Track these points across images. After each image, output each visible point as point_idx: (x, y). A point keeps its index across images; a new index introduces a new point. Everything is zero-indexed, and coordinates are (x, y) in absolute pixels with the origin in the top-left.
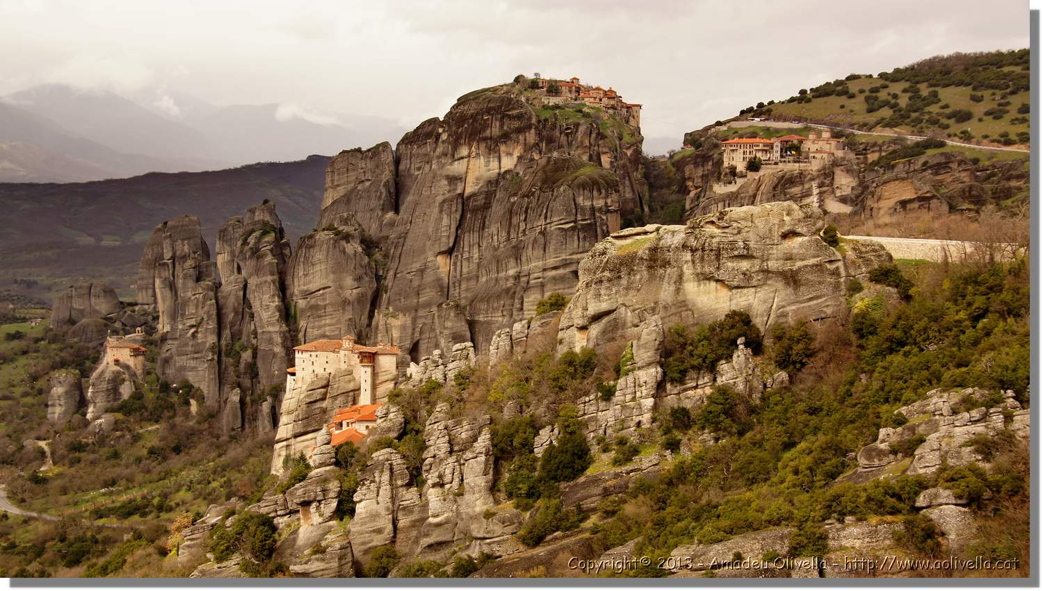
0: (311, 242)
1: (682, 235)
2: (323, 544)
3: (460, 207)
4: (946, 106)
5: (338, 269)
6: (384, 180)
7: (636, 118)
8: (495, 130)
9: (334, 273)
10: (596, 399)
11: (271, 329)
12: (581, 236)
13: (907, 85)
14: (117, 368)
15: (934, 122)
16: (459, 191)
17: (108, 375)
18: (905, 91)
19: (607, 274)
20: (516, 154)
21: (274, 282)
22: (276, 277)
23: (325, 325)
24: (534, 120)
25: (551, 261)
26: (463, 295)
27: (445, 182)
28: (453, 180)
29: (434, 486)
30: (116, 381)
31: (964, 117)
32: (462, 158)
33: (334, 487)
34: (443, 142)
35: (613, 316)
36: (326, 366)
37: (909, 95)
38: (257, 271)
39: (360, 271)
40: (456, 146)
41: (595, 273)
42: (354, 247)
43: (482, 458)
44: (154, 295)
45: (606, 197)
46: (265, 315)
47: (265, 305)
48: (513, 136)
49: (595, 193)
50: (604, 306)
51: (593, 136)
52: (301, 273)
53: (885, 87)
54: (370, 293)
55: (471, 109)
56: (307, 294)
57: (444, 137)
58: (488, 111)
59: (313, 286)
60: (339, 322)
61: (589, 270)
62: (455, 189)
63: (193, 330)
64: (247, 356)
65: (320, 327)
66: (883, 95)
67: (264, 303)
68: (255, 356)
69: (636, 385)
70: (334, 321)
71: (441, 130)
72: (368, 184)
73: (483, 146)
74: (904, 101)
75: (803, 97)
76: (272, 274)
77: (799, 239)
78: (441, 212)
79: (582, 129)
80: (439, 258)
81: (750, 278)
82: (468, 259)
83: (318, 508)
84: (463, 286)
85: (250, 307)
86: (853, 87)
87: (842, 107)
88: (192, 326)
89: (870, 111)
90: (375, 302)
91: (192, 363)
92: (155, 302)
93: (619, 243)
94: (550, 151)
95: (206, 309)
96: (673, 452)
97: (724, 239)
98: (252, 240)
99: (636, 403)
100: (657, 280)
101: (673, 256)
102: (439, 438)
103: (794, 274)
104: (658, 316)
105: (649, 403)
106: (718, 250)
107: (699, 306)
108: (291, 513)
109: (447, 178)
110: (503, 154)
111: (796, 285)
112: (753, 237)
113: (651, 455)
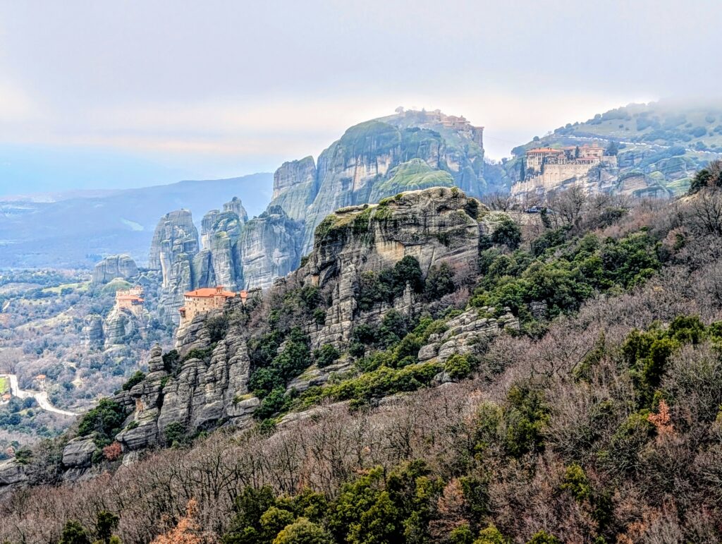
0: (252, 226)
1: (376, 211)
2: (137, 422)
3: (349, 200)
4: (690, 125)
5: (269, 245)
6: (309, 183)
7: (480, 137)
8: (374, 146)
9: (266, 246)
10: (316, 322)
14: (124, 313)
15: (682, 137)
16: (349, 189)
17: (117, 318)
19: (329, 238)
20: (388, 162)
21: (227, 253)
22: (229, 250)
23: (260, 282)
24: (400, 140)
27: (340, 183)
28: (346, 182)
30: (122, 323)
31: (701, 133)
32: (352, 166)
33: (157, 384)
34: (339, 155)
35: (333, 265)
36: (205, 306)
38: (217, 246)
39: (283, 245)
40: (347, 158)
41: (322, 238)
42: (280, 229)
43: (240, 363)
44: (160, 264)
46: (222, 276)
48: (386, 150)
50: (328, 259)
51: (441, 149)
52: (245, 247)
54: (290, 260)
56: (249, 262)
57: (340, 152)
58: (369, 133)
59: (253, 256)
60: (270, 281)
62: (348, 188)
63: (175, 287)
66: (650, 118)
67: (221, 268)
69: (339, 311)
70: (267, 280)
71: (338, 147)
72: (297, 185)
73: (365, 158)
75: (597, 121)
76: (227, 248)
77: (450, 212)
79: (433, 145)
81: (417, 239)
83: (146, 399)
85: (213, 271)
86: (631, 113)
87: (621, 127)
88: (175, 284)
89: (639, 129)
92: (161, 269)
93: (339, 217)
95: (183, 272)
96: (359, 357)
97: (400, 213)
98: (221, 225)
99: (339, 324)
100: (359, 242)
101: (369, 225)
102: (219, 350)
103: (446, 235)
104: (352, 266)
105: (346, 324)
106: (396, 220)
107: (385, 258)
108: (133, 403)
109: (342, 180)
110: (379, 163)
111: (447, 243)
112: (418, 210)
113: (344, 359)
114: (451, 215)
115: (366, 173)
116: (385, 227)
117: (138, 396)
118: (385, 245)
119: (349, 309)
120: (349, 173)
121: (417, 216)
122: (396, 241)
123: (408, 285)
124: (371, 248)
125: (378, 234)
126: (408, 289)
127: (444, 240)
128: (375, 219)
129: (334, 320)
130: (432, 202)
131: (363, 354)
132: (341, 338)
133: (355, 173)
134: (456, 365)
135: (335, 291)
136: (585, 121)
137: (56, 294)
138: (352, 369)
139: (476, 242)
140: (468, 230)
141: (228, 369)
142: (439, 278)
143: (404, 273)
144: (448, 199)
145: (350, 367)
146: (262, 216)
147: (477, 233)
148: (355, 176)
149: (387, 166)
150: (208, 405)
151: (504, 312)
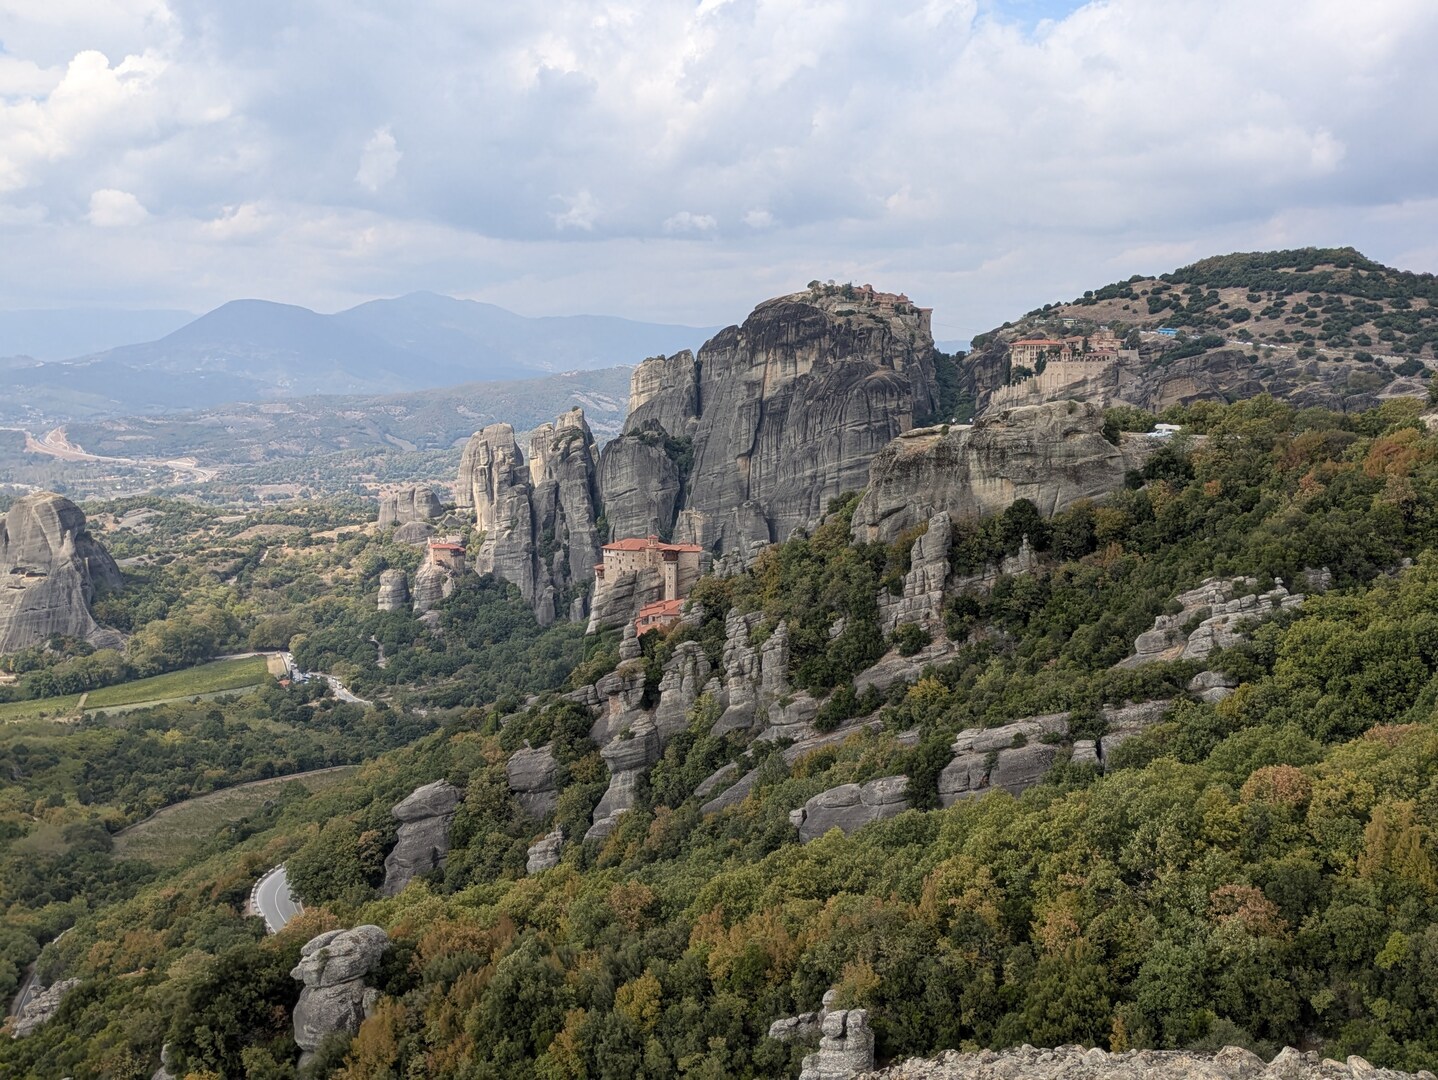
0: (618, 446)
1: (969, 435)
2: (631, 730)
3: (758, 411)
4: (1226, 306)
5: (643, 474)
6: (686, 386)
7: (928, 322)
8: (791, 337)
9: (639, 476)
10: (887, 591)
11: (581, 529)
12: (875, 437)
13: (1188, 286)
14: (442, 569)
15: (1216, 323)
16: (757, 396)
17: (431, 575)
18: (1185, 292)
19: (897, 473)
20: (812, 358)
21: (583, 484)
22: (585, 480)
23: (632, 525)
24: (828, 326)
25: (845, 462)
26: (763, 495)
27: (744, 387)
28: (752, 385)
29: (734, 675)
30: (439, 580)
31: (1244, 316)
32: (760, 364)
33: (641, 677)
34: (742, 349)
35: (902, 512)
36: (633, 564)
37: (1189, 296)
38: (568, 475)
39: (665, 474)
40: (753, 353)
41: (884, 473)
42: (658, 452)
43: (779, 649)
44: (472, 498)
45: (899, 399)
46: (576, 516)
47: (575, 506)
48: (809, 341)
49: (888, 395)
50: (894, 504)
51: (886, 340)
52: (609, 476)
53: (1168, 288)
54: (674, 494)
55: (768, 317)
56: (614, 496)
57: (743, 344)
58: (785, 318)
59: (620, 489)
60: (645, 522)
61: (879, 469)
62: (754, 394)
63: (508, 531)
64: (559, 555)
65: (627, 528)
66: (1164, 296)
68: (567, 556)
69: (925, 576)
70: (640, 522)
71: (739, 338)
72: (670, 390)
73: (779, 352)
74: (1184, 303)
75: (1088, 299)
76: (582, 477)
77: (1082, 436)
78: (740, 416)
79: (875, 334)
80: (739, 460)
81: (1034, 475)
82: (767, 462)
83: (626, 698)
84: (763, 487)
85: (562, 509)
86: (1137, 289)
87: (1126, 308)
88: (508, 528)
89: (1152, 312)
90: (679, 504)
91: (508, 563)
92: (473, 506)
93: (907, 443)
94: (843, 356)
95: (520, 511)
96: (961, 641)
97: (1009, 438)
98: (562, 445)
99: (925, 596)
100: (944, 478)
101: (960, 455)
103: (1076, 470)
105: (937, 595)
106: (1003, 449)
107: (986, 502)
108: (604, 702)
109: (746, 383)
110: (798, 360)
111: (1078, 481)
112: (1036, 435)
113: (939, 644)
114: (1084, 442)
115: (780, 374)
116: (988, 458)
117: (615, 693)
118: (985, 483)
119: (940, 575)
120: (756, 373)
121: (1035, 442)
122: (1002, 478)
123: (1025, 541)
124: (964, 487)
125: (974, 468)
126: (1025, 549)
127: (1075, 475)
128: (971, 445)
129: (917, 590)
130: (1056, 423)
131: (966, 638)
132: (927, 615)
133: (765, 374)
134: (1231, 663)
135: (916, 547)
136: (1071, 301)
137: (331, 541)
138: (955, 659)
139: (1121, 478)
140: (1108, 461)
141: (760, 659)
142: (1075, 531)
143: (1021, 524)
144: (1081, 419)
145: (951, 655)
146: (633, 434)
147: (1122, 467)
148: (764, 378)
149: (811, 364)
151: (1273, 586)
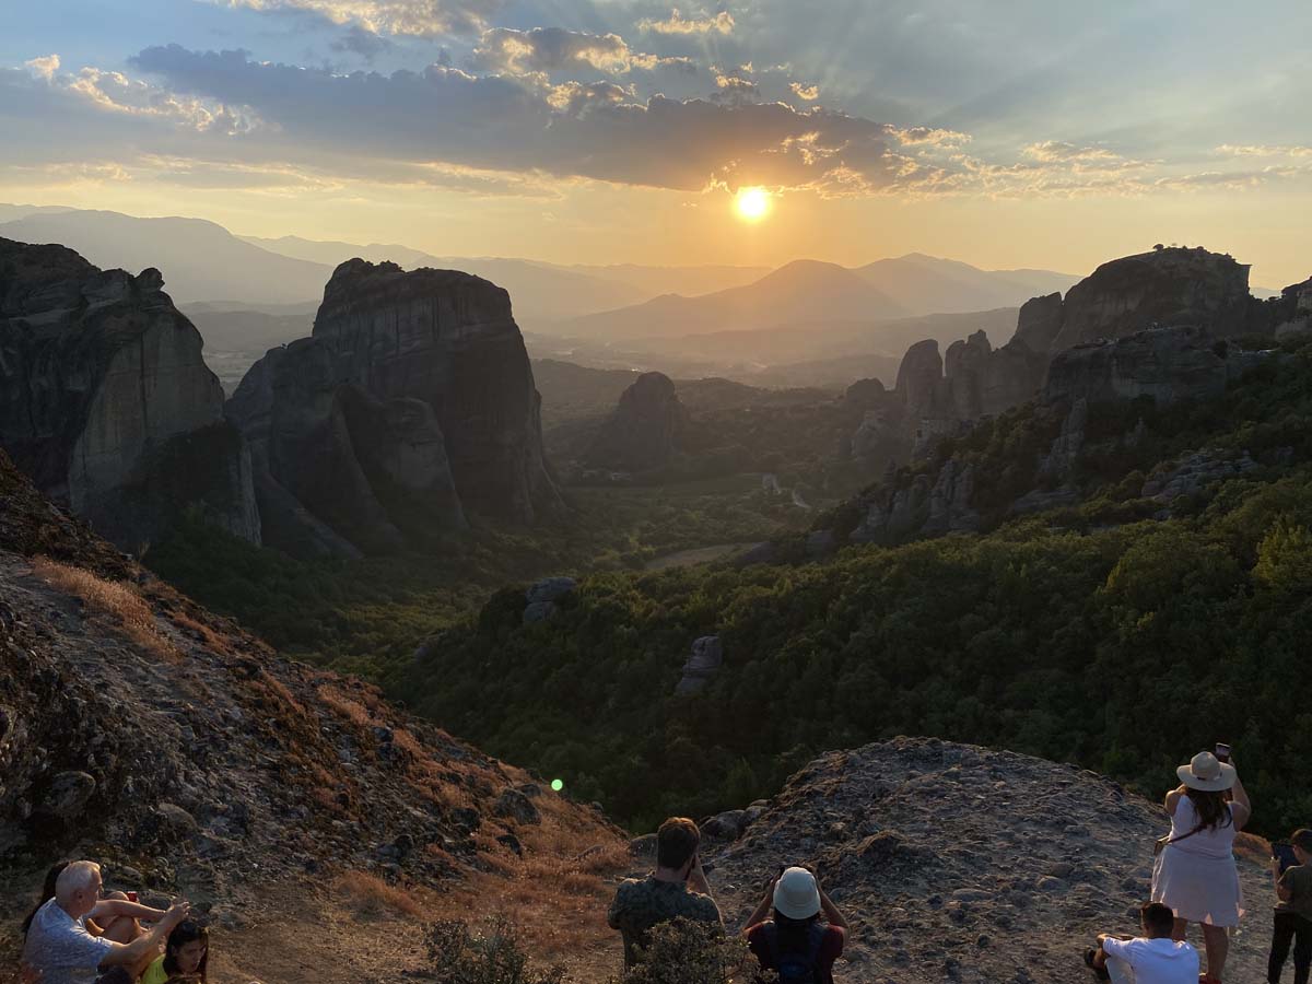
7: (1246, 274)
32: (1100, 302)
48: (1138, 287)
62: (1093, 322)
69: (1067, 442)
73: (1113, 294)
81: (1156, 377)
99: (1065, 455)
102: (946, 469)
104: (1083, 400)
107: (1120, 394)
108: (867, 508)
113: (1066, 487)
115: (1114, 310)
117: (872, 502)
119: (1076, 441)
120: (1097, 308)
123: (1141, 422)
124: (1106, 383)
129: (1060, 451)
130: (1176, 341)
132: (1065, 468)
133: (1103, 309)
135: (1065, 422)
139: (1223, 382)
140: (1214, 369)
141: (954, 488)
144: (1195, 338)
147: (1224, 374)
148: (1102, 312)
150: (933, 517)
151: (1241, 456)
